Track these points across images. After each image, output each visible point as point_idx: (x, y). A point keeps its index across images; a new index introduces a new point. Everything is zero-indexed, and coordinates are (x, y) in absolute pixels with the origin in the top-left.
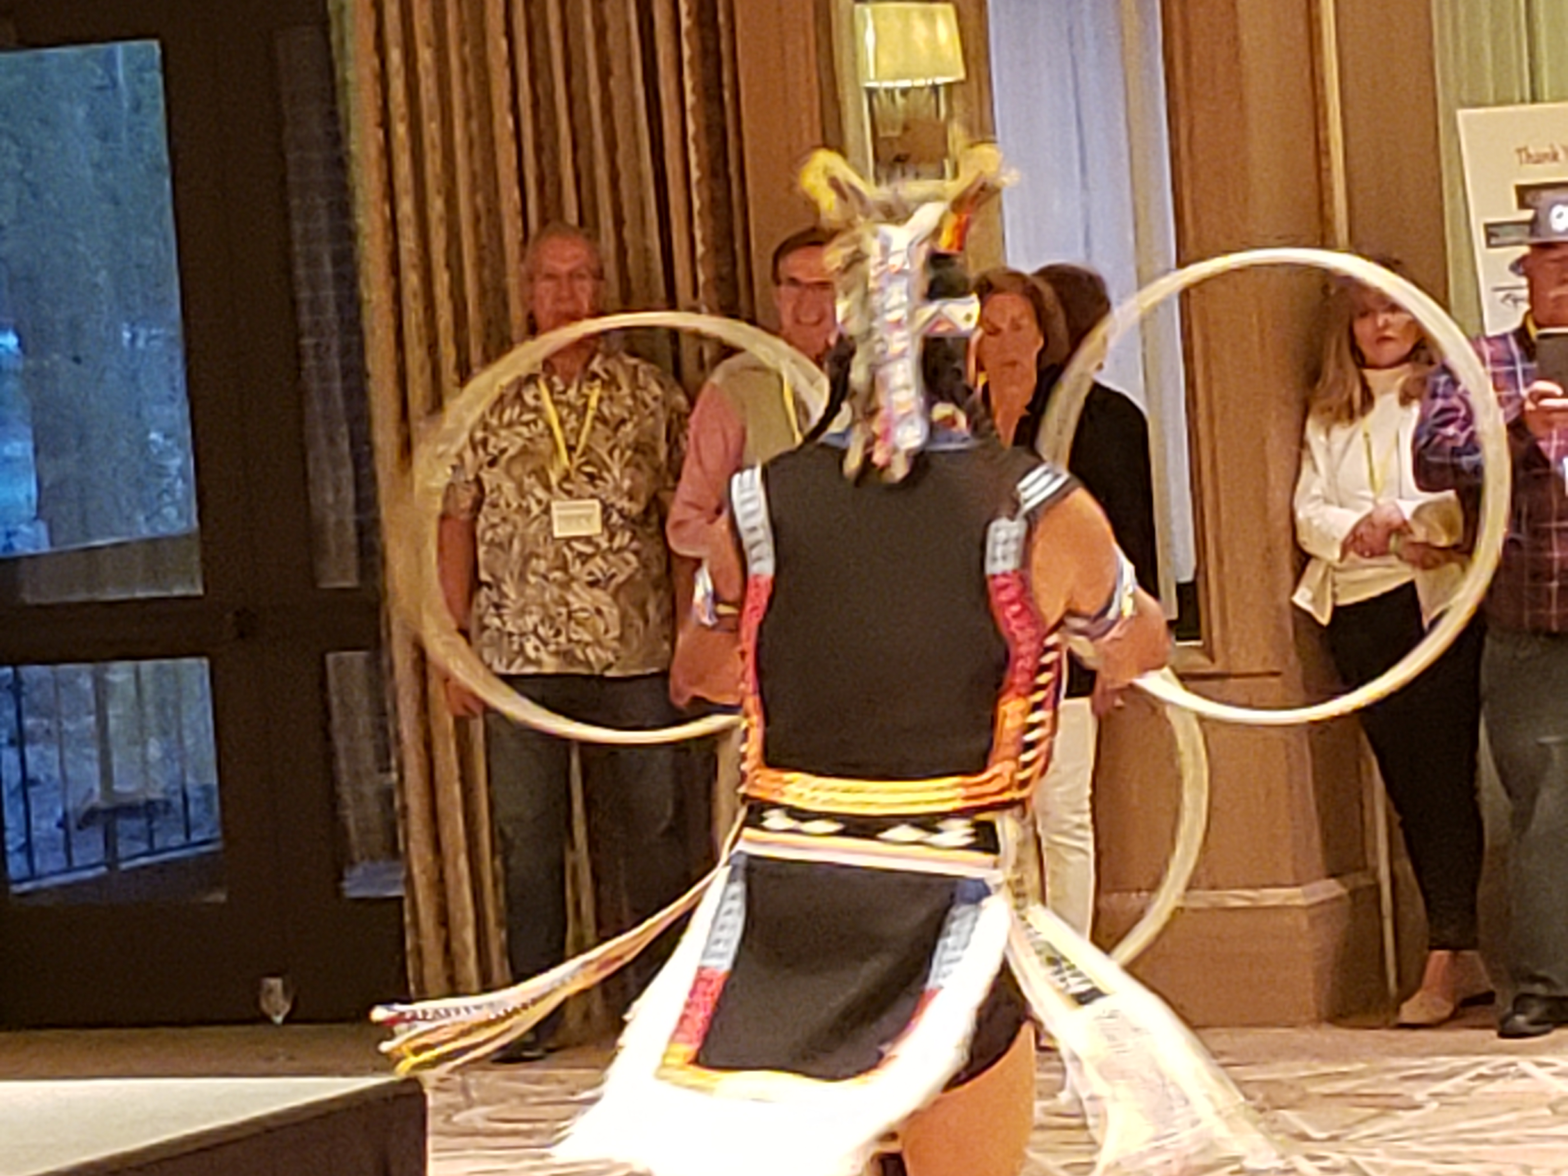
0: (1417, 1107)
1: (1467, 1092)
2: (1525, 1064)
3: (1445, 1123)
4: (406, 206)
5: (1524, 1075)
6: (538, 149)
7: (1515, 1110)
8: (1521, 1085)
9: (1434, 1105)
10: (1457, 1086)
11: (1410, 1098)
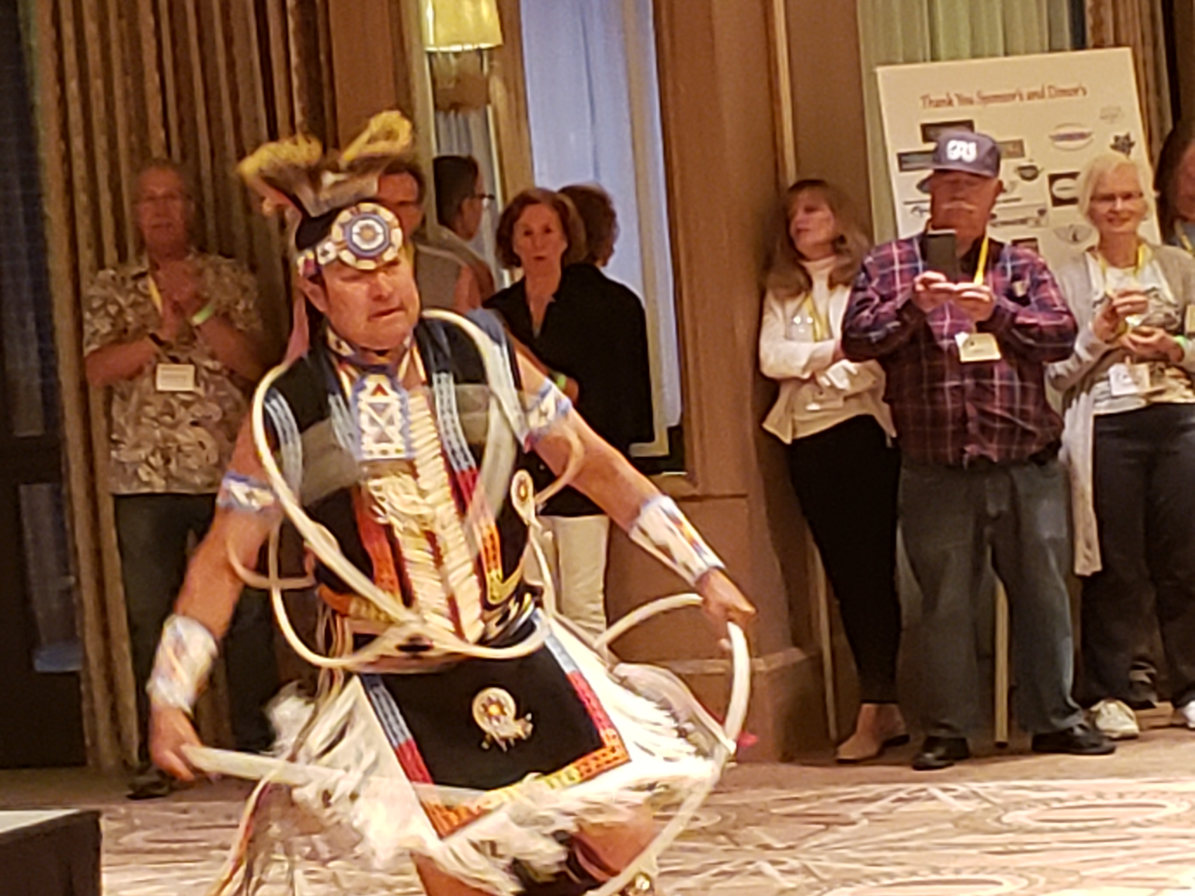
0: (853, 823)
1: (890, 811)
2: (934, 790)
3: (874, 836)
4: (78, 143)
5: (933, 798)
6: (179, 98)
7: (926, 824)
8: (930, 805)
9: (865, 822)
10: (883, 807)
11: (847, 816)
